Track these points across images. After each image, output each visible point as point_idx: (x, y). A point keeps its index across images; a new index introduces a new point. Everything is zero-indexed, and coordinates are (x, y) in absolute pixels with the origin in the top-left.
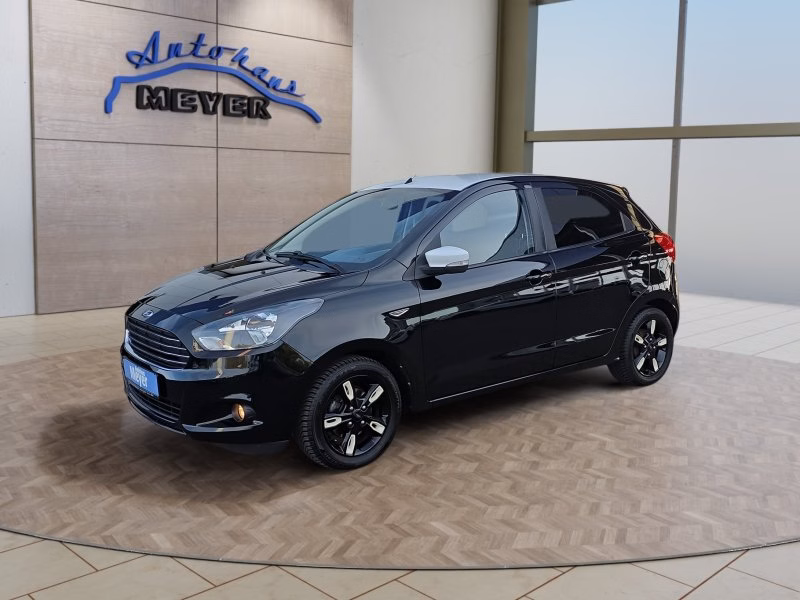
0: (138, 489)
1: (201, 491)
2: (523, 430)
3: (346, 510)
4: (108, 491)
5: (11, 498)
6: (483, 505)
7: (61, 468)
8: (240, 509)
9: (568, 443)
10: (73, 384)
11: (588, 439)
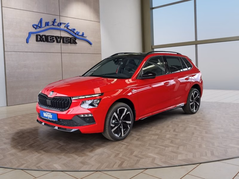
0: (47, 151)
1: (68, 150)
2: (169, 126)
3: (119, 152)
4: (36, 153)
5: (3, 157)
6: (164, 148)
7: (19, 147)
8: (83, 155)
9: (184, 129)
10: (21, 123)
11: (190, 127)
